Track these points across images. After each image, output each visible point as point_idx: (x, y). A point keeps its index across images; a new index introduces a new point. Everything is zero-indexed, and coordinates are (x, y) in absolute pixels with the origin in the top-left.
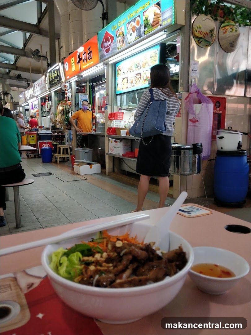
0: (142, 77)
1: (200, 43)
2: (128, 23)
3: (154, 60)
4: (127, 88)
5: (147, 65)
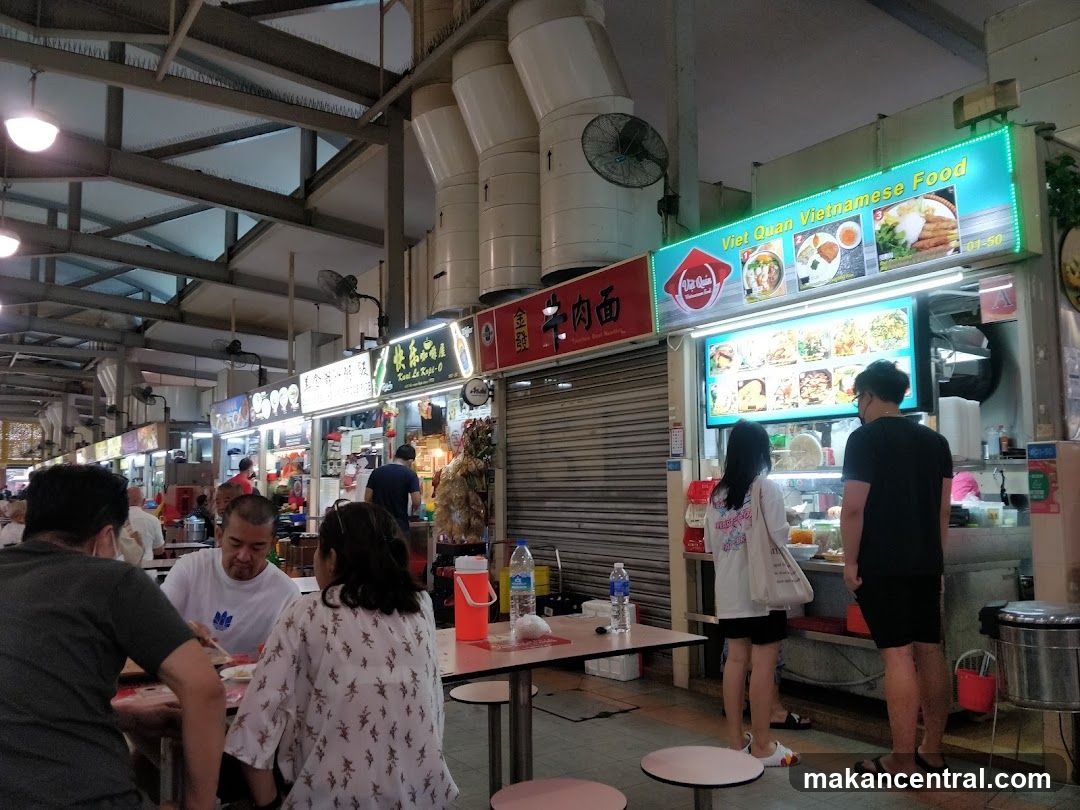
0: (835, 381)
2: (802, 234)
3: (889, 335)
4: (764, 409)
5: (857, 350)
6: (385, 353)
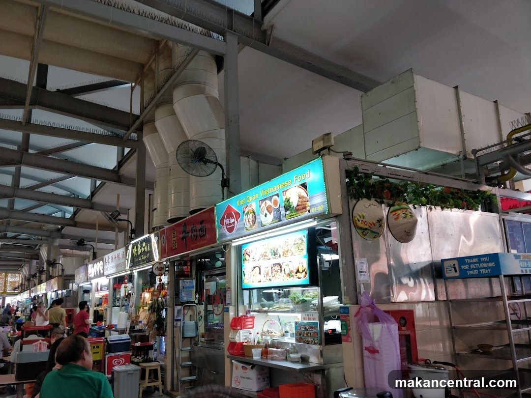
0: (283, 270)
1: (366, 235)
2: (261, 200)
3: (300, 248)
4: (260, 282)
5: (289, 254)
6: (130, 247)
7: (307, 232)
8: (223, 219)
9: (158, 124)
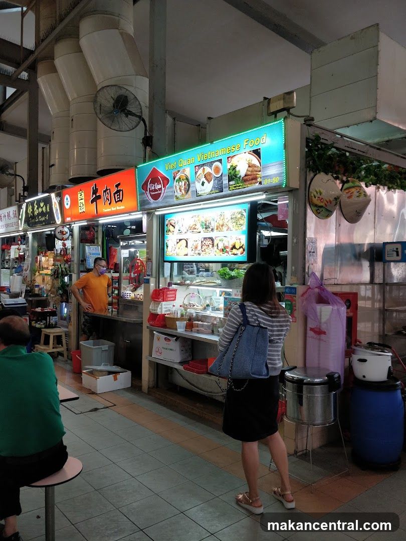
0: (215, 244)
1: (319, 213)
2: (198, 166)
3: (238, 223)
4: (187, 255)
5: (225, 228)
6: (24, 206)
7: (249, 205)
8: (146, 183)
9: (58, 62)
